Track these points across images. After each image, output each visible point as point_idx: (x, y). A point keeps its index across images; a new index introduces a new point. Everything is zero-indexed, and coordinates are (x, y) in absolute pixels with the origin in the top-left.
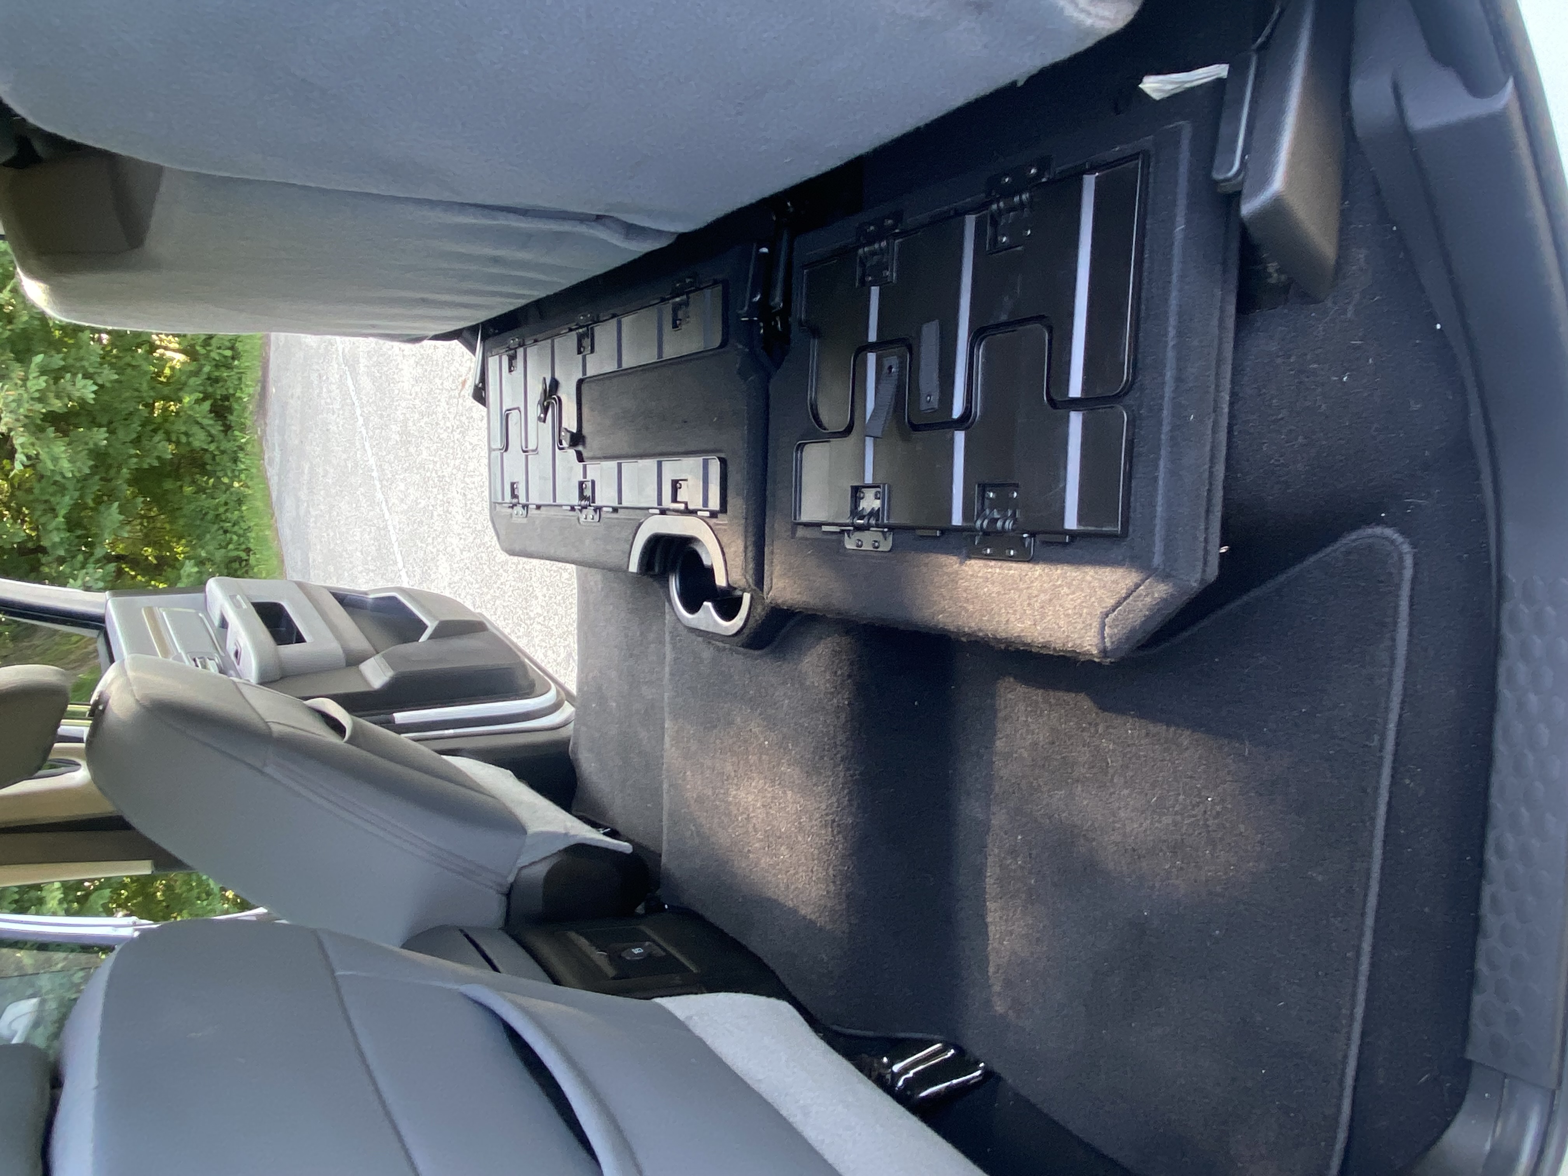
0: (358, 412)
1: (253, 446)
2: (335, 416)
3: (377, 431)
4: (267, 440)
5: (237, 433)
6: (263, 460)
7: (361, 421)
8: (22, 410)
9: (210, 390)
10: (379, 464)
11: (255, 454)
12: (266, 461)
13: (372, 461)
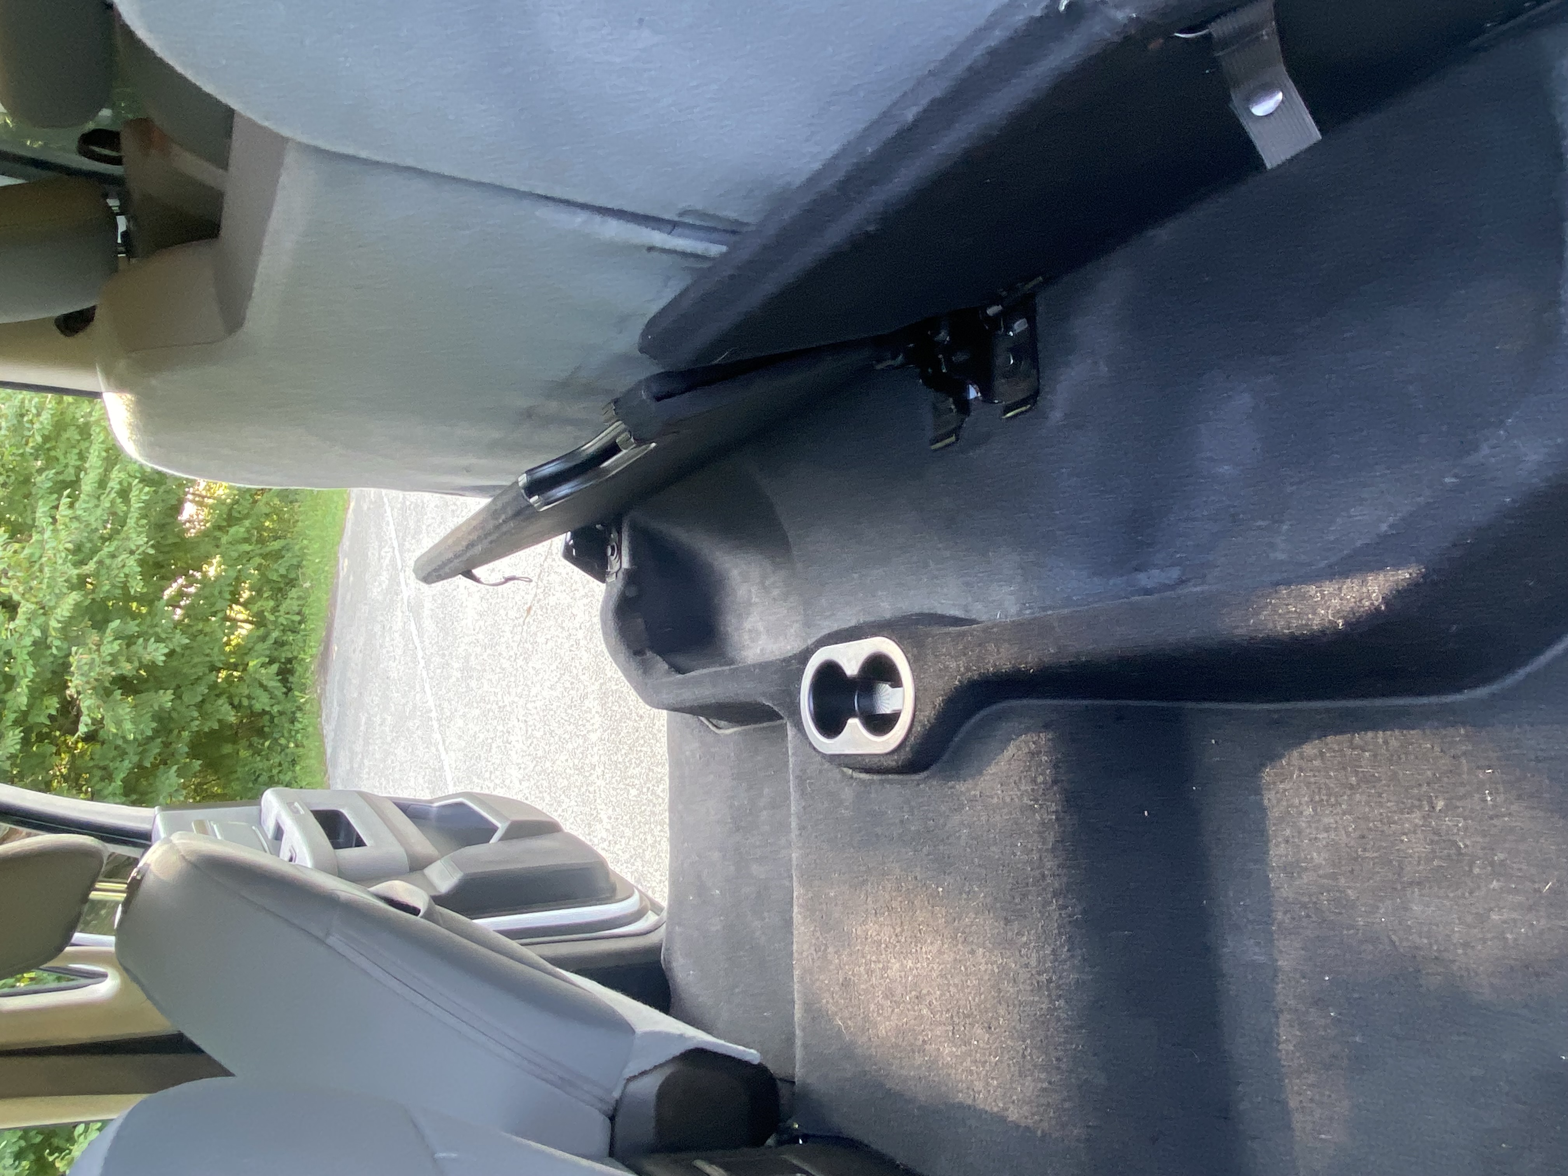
0: (420, 654)
1: (312, 705)
2: (397, 662)
3: (439, 671)
4: (326, 698)
5: (297, 693)
6: (321, 717)
7: (422, 662)
8: (92, 674)
9: (276, 654)
10: (438, 703)
11: (313, 713)
12: (324, 717)
13: (431, 704)
